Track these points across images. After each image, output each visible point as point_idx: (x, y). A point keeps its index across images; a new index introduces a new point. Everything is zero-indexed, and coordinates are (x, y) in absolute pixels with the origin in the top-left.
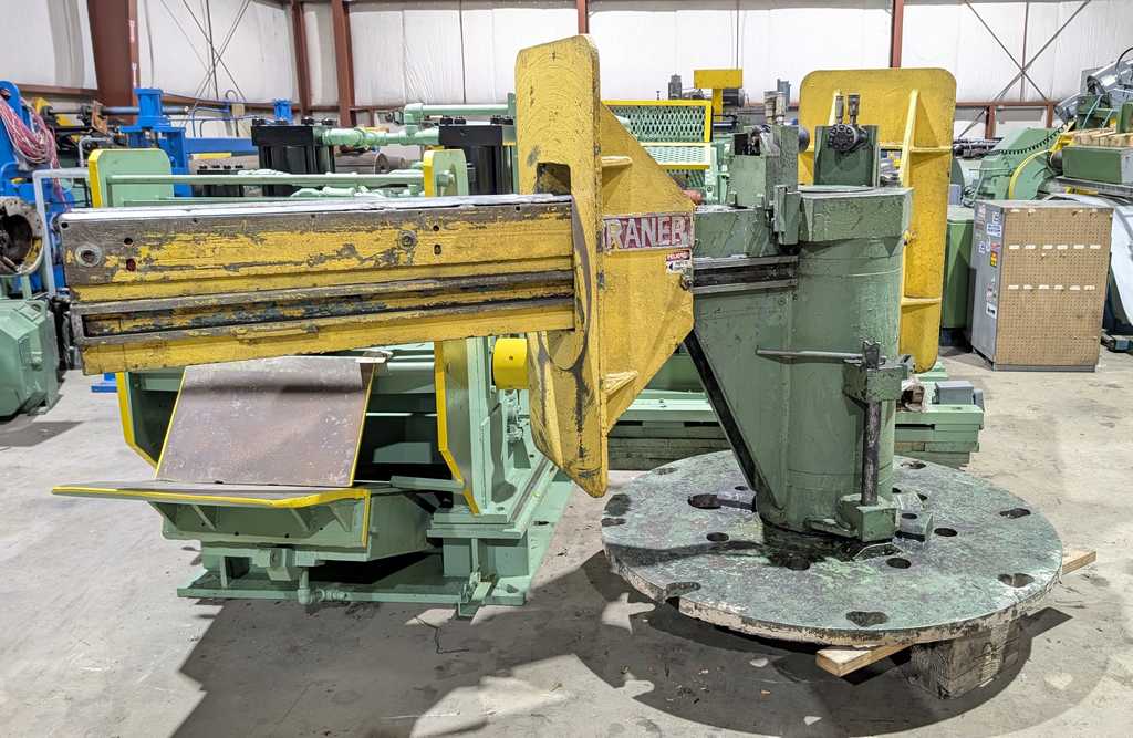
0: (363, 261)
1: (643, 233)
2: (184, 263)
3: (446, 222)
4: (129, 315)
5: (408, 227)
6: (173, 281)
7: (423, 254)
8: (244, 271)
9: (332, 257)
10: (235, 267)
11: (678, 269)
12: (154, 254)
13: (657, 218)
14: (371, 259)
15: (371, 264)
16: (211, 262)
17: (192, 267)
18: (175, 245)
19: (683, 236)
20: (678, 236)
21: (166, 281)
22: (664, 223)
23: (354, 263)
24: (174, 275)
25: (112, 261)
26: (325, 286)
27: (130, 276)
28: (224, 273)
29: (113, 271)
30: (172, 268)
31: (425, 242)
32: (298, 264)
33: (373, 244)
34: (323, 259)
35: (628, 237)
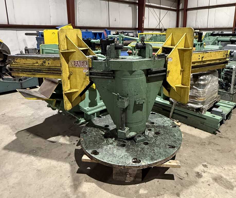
0: (39, 64)
1: (78, 64)
3: (50, 59)
5: (45, 60)
7: (47, 64)
8: (25, 64)
11: (86, 72)
12: (16, 61)
13: (81, 61)
14: (40, 64)
15: (40, 65)
19: (86, 65)
20: (85, 65)
22: (82, 63)
23: (38, 65)
24: (18, 64)
25: (12, 61)
28: (23, 64)
29: (12, 63)
30: (18, 63)
31: (47, 62)
32: (31, 64)
33: (40, 62)
34: (34, 63)
35: (76, 65)
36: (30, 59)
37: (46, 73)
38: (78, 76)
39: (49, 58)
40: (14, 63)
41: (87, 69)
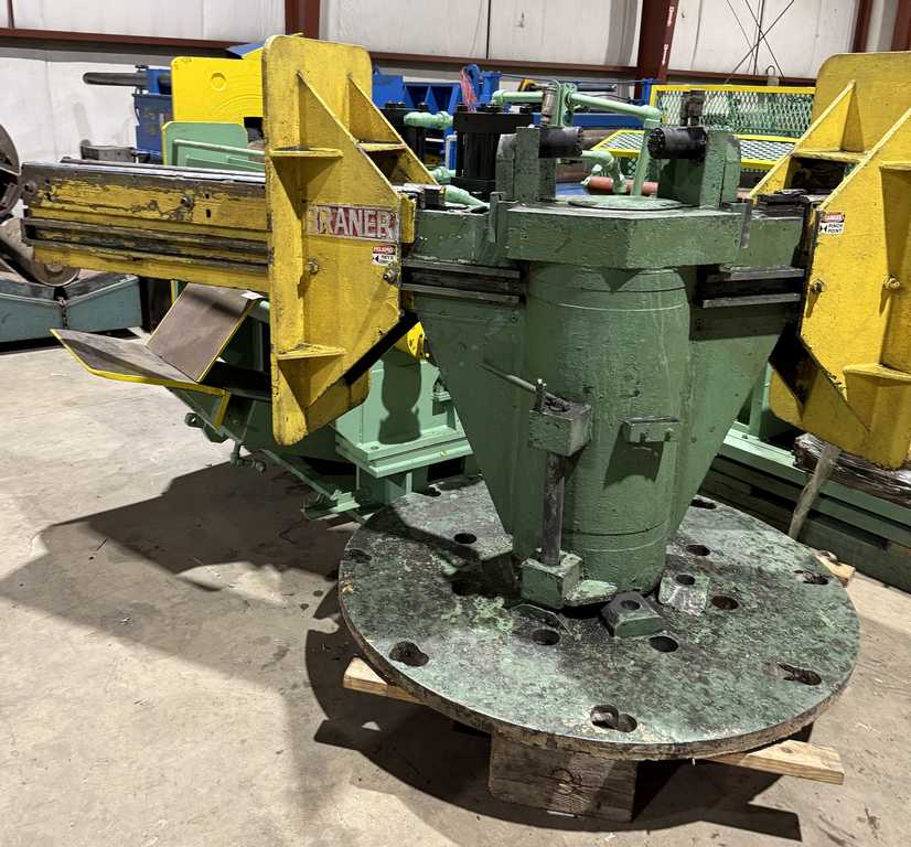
1: (350, 224)
2: (71, 199)
3: (214, 192)
5: (190, 192)
7: (198, 216)
8: (99, 210)
9: (145, 209)
11: (384, 262)
12: (59, 192)
13: (363, 210)
14: (166, 213)
15: (166, 217)
16: (83, 201)
17: (73, 203)
19: (389, 231)
20: (383, 230)
22: (370, 216)
23: (156, 215)
24: (67, 207)
25: (41, 193)
28: (89, 209)
29: (41, 199)
30: (66, 202)
31: (201, 206)
32: (127, 210)
33: (168, 202)
34: (140, 208)
35: (338, 225)
36: (120, 189)
37: (195, 261)
38: (344, 281)
39: (212, 185)
40: (45, 203)
41: (390, 250)
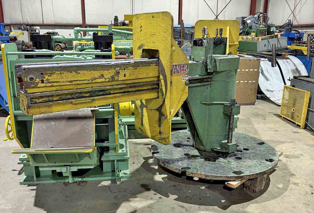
0: (106, 79)
1: (177, 70)
2: (58, 80)
3: (127, 67)
4: (41, 97)
6: (55, 86)
9: (97, 78)
10: (71, 81)
11: (185, 79)
13: (180, 65)
16: (65, 80)
17: (59, 82)
18: (55, 75)
19: (187, 70)
20: (185, 70)
21: (52, 86)
22: (182, 67)
25: (38, 80)
26: (96, 87)
27: (43, 85)
29: (37, 84)
31: (122, 73)
32: (89, 80)
33: (108, 74)
34: (95, 79)
35: (174, 71)
36: (85, 72)
